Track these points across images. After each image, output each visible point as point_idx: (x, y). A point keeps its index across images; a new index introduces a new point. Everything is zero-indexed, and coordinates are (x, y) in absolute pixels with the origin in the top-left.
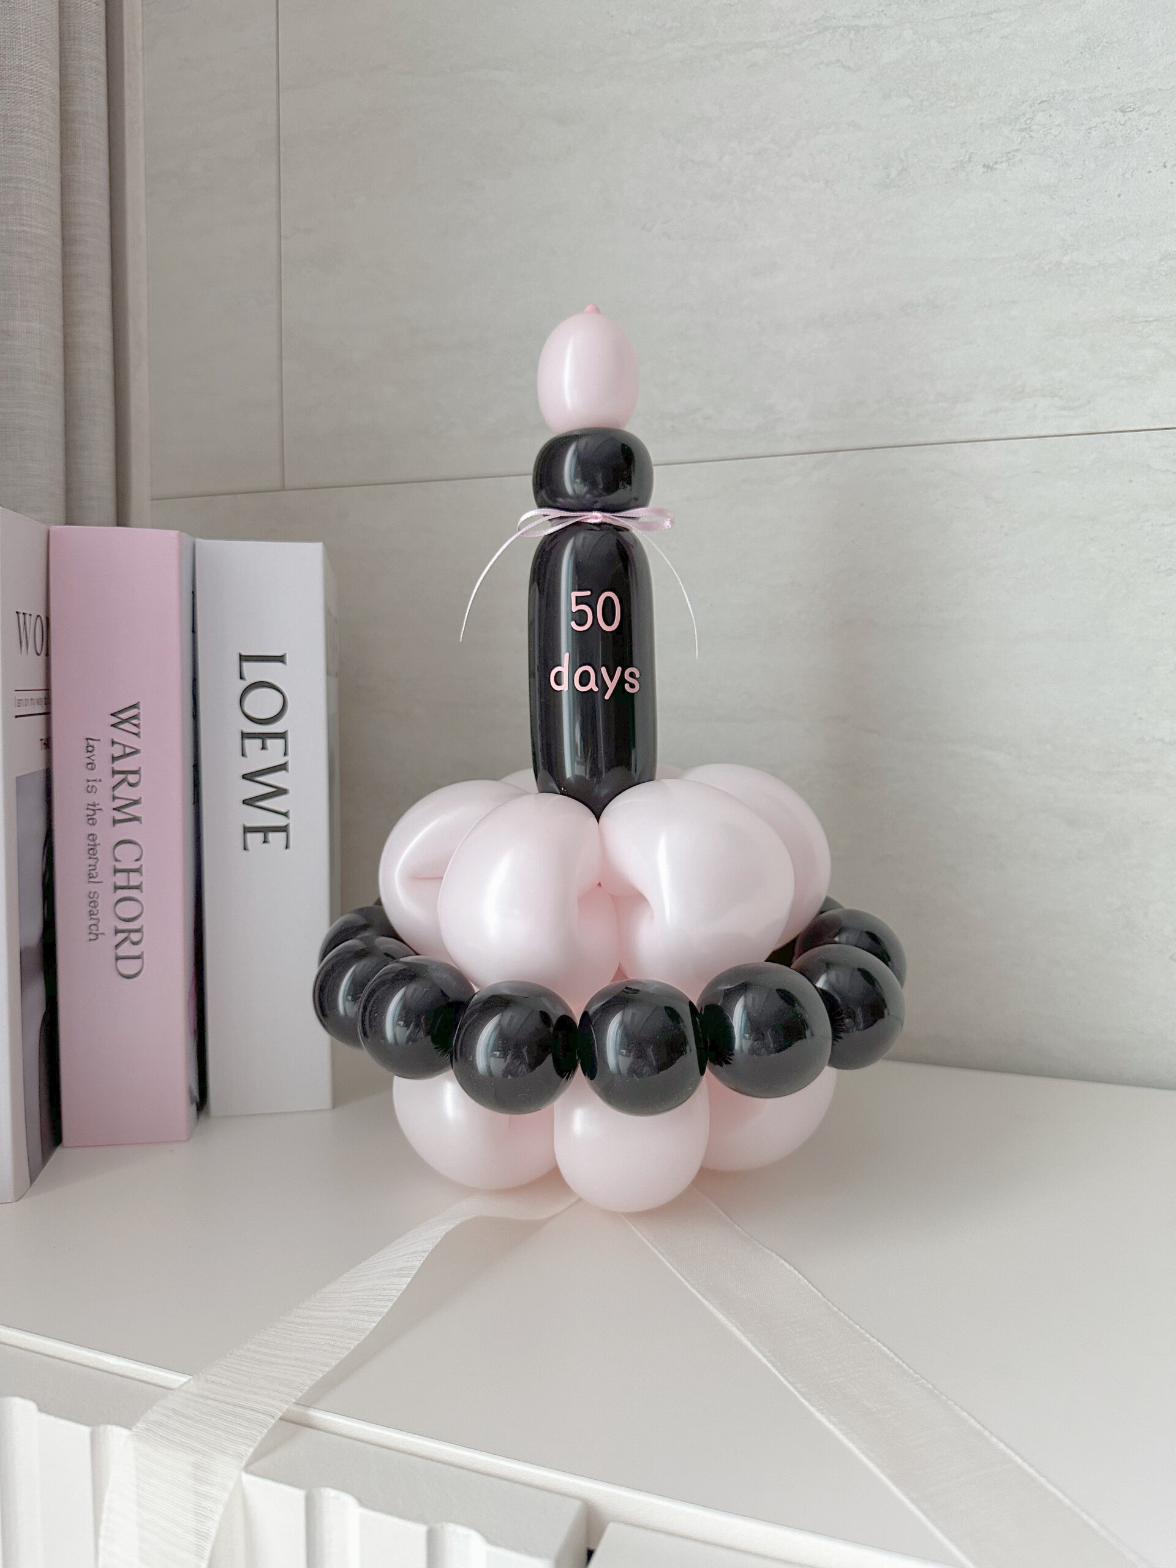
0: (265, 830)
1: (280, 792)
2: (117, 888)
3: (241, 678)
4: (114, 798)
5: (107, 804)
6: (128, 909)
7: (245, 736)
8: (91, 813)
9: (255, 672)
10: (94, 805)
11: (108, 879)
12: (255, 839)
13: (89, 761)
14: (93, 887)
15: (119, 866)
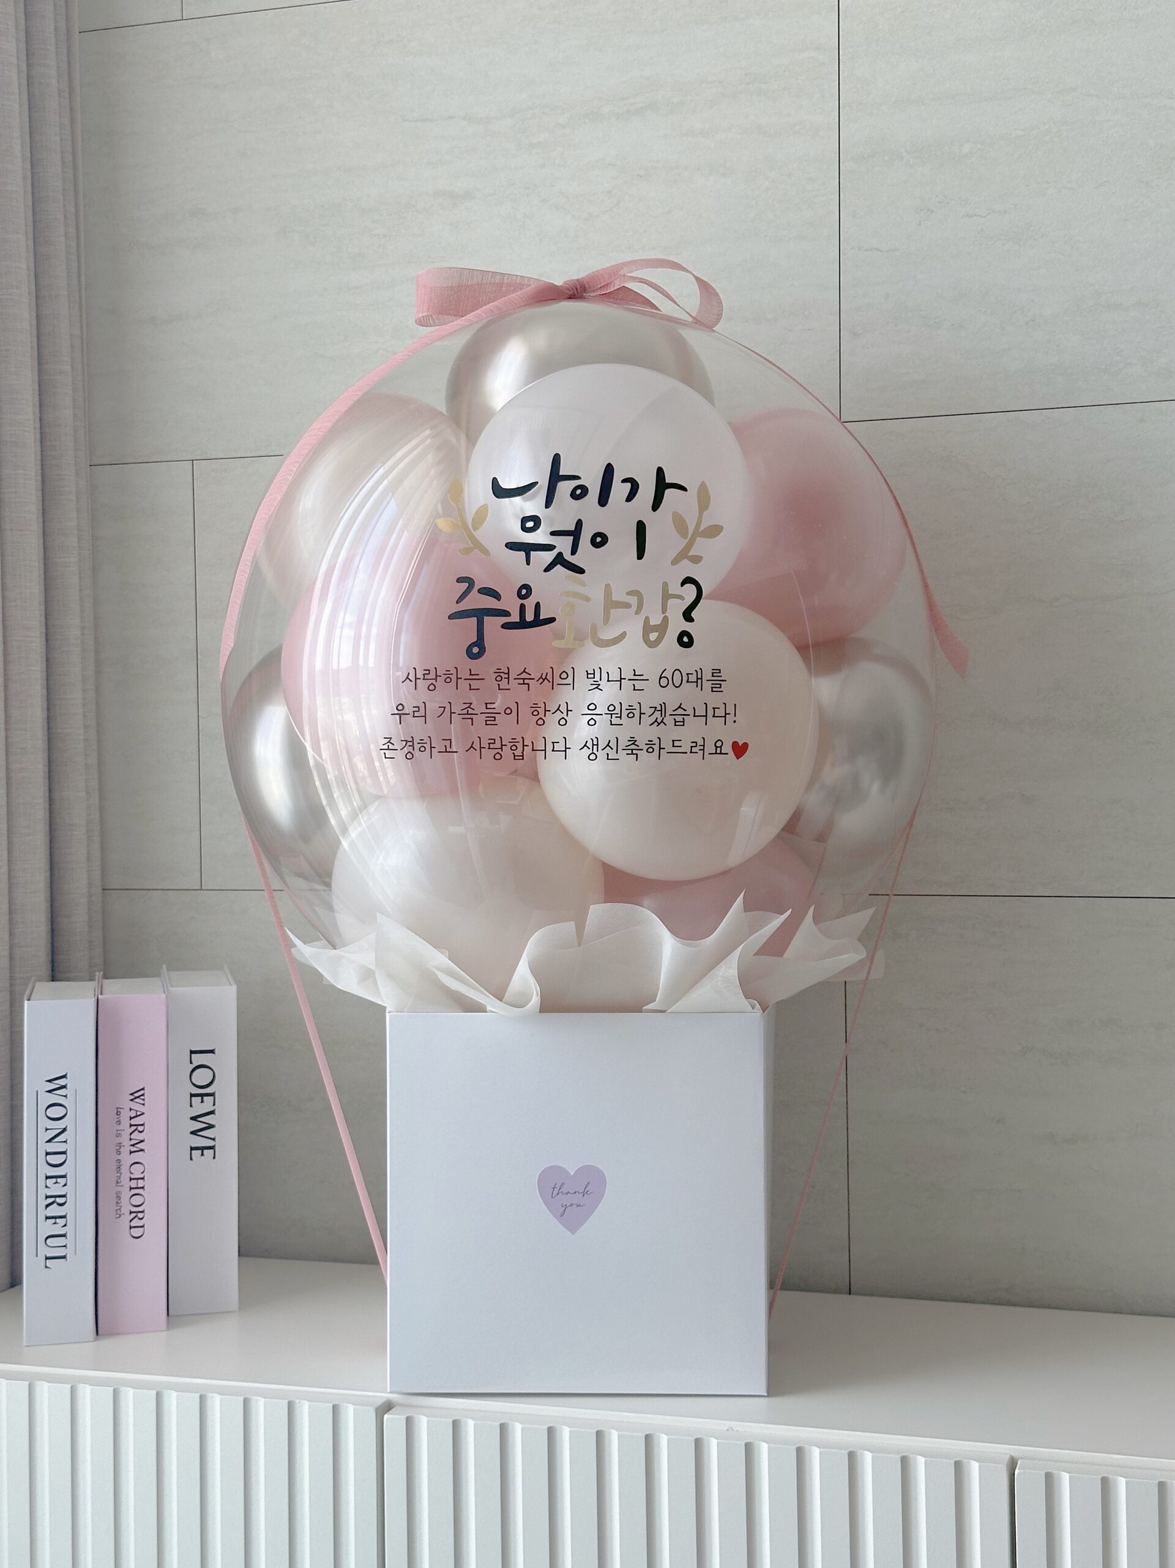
0: (202, 1149)
1: (211, 1127)
4: (131, 1139)
5: (127, 1144)
7: (191, 1094)
8: (118, 1148)
9: (198, 1059)
10: (120, 1144)
11: (126, 1183)
12: (196, 1152)
13: (118, 1120)
14: (120, 1189)
15: (132, 1177)
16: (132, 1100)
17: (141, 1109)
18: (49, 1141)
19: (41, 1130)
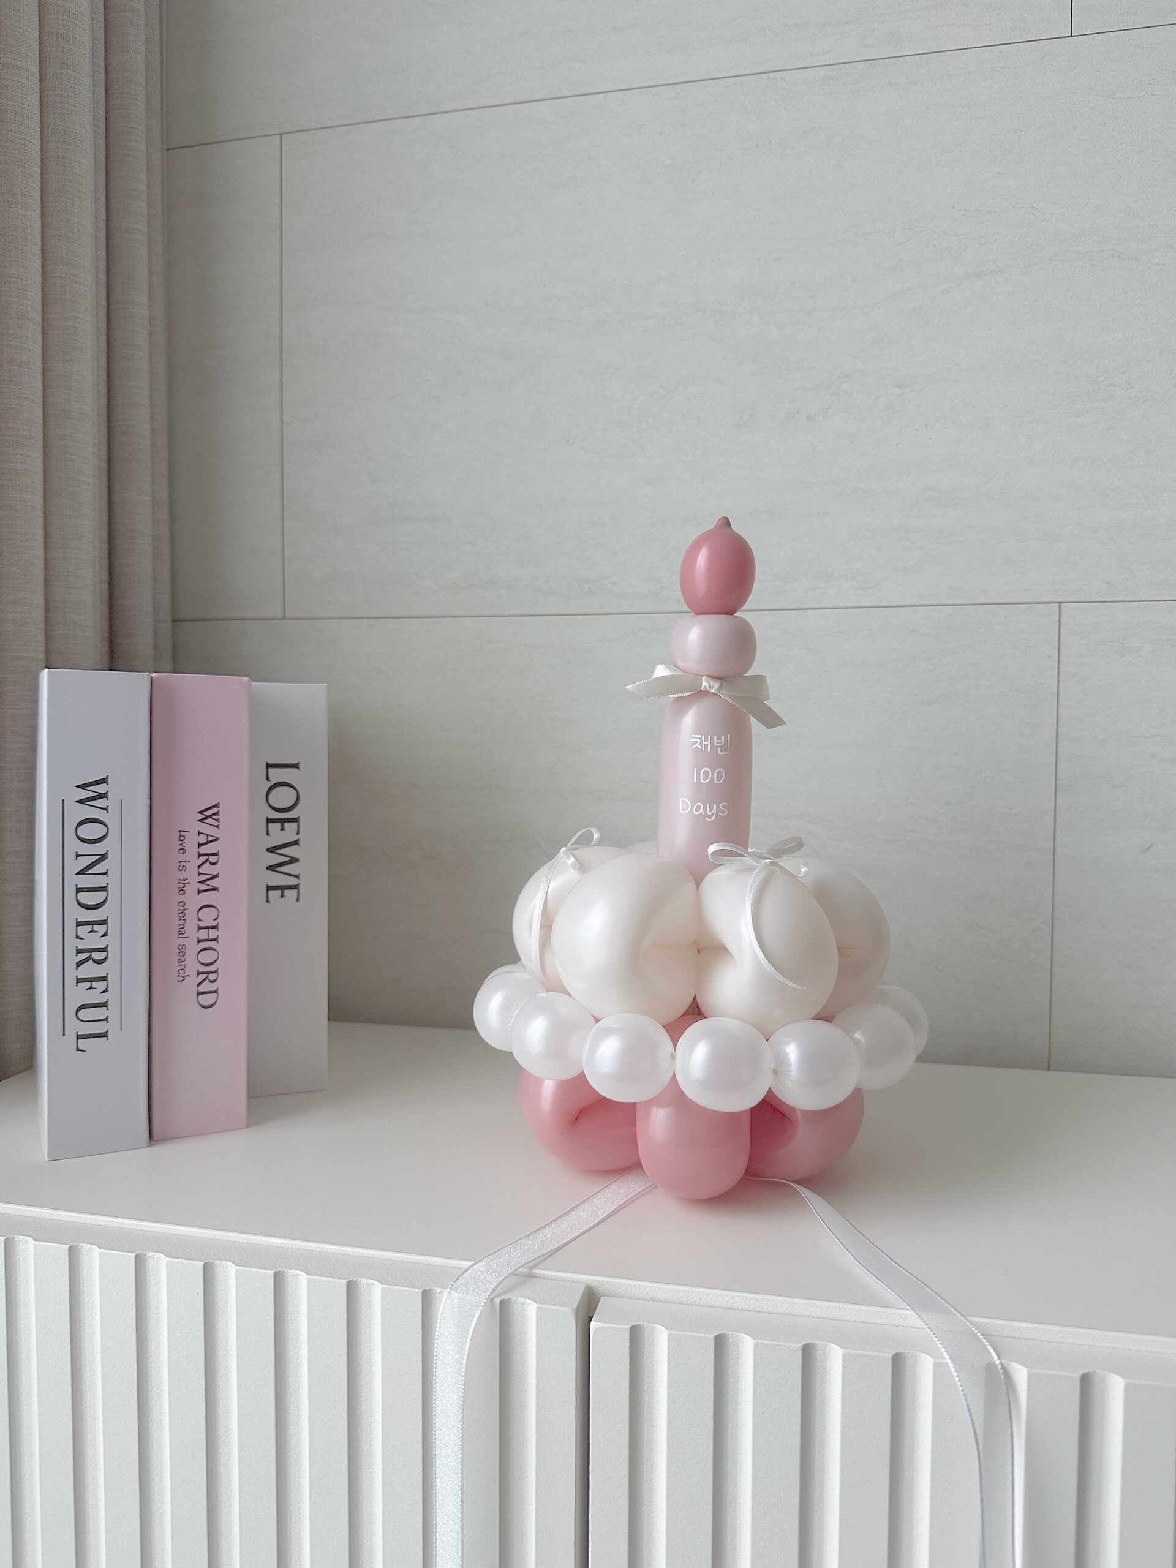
0: (283, 888)
1: (293, 860)
2: (199, 941)
3: (268, 779)
4: (199, 874)
5: (194, 880)
6: (207, 957)
7: (270, 821)
8: (182, 885)
9: (277, 775)
10: (185, 880)
11: (193, 934)
13: (181, 847)
14: (182, 941)
15: (202, 924)
16: (200, 821)
17: (213, 832)
18: (81, 872)
19: (69, 856)
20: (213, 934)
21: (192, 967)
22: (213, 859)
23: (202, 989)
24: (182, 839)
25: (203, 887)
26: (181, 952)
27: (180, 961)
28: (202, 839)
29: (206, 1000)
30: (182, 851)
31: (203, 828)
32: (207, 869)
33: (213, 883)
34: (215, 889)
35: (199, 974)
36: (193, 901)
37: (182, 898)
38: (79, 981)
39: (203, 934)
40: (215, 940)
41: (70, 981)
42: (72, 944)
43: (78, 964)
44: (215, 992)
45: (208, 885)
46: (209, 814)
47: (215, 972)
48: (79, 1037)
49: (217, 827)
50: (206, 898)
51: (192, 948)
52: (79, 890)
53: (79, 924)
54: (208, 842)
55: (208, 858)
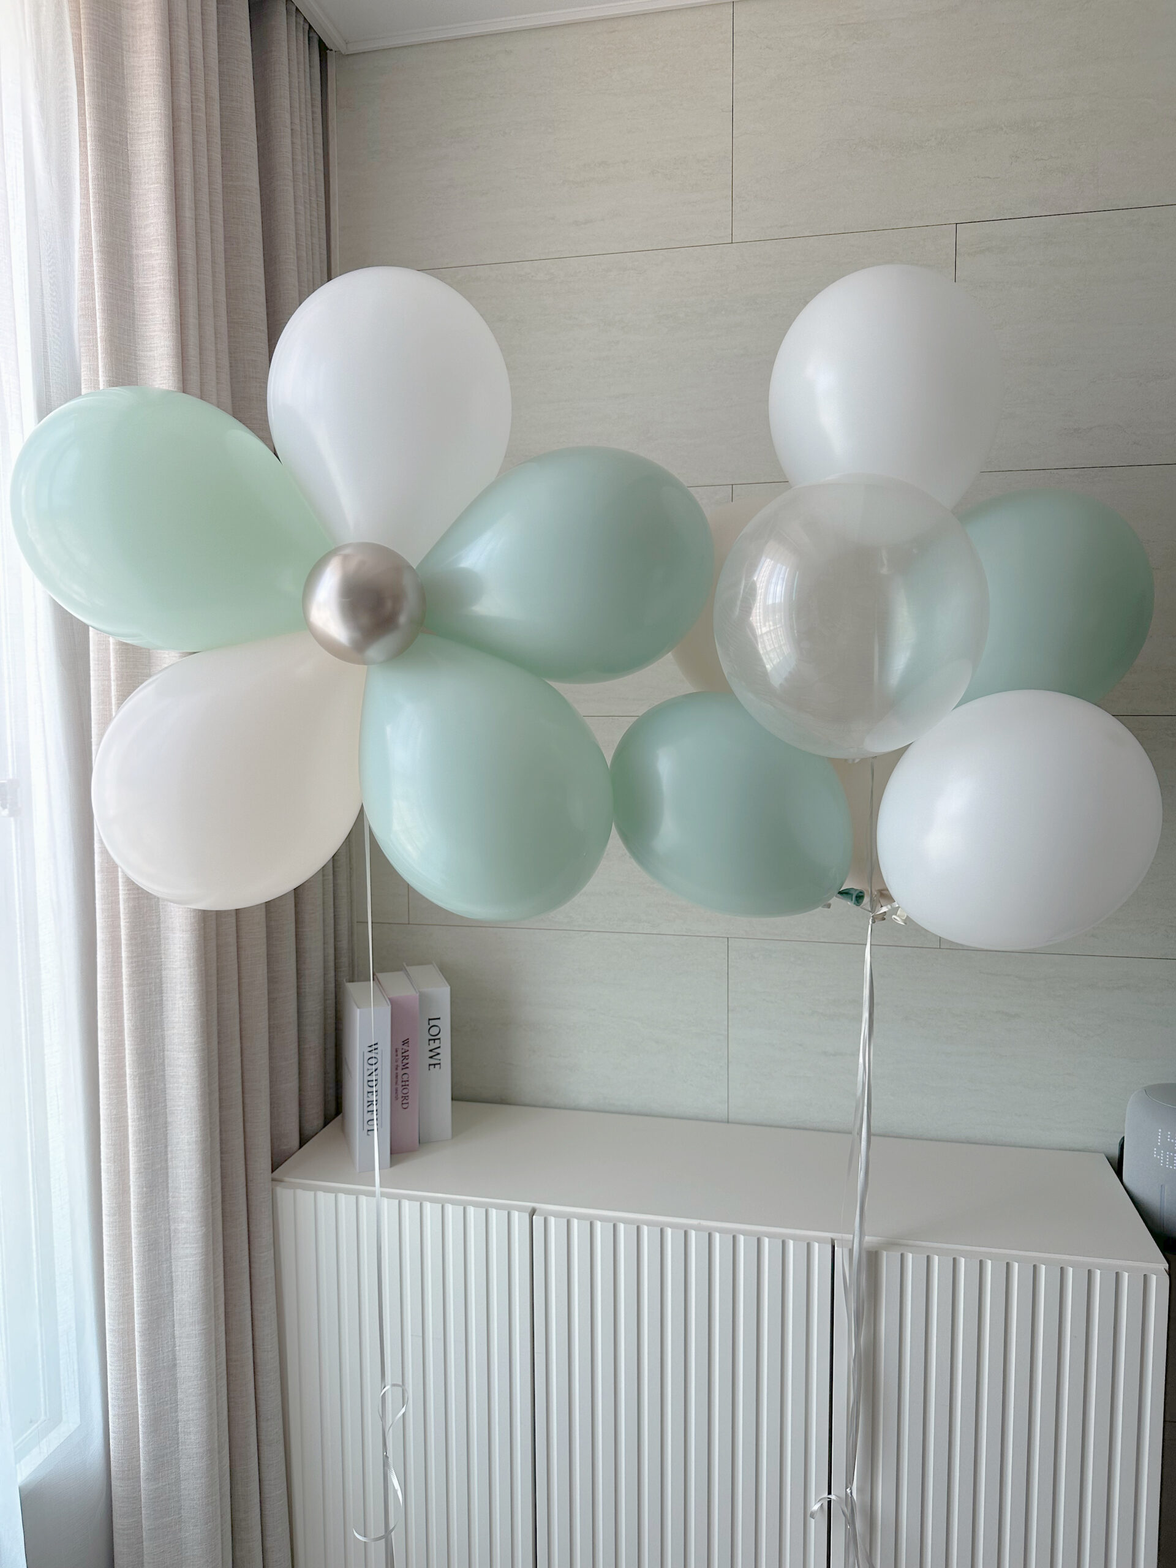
0: (435, 1065)
1: (438, 1054)
2: (403, 1086)
3: (429, 1024)
4: (402, 1064)
6: (405, 1091)
7: (430, 1040)
9: (432, 1023)
11: (400, 1085)
12: (432, 1067)
14: (397, 1086)
15: (403, 1080)
16: (403, 1045)
17: (407, 1048)
18: (370, 1075)
19: (366, 1070)
20: (407, 1083)
21: (400, 1095)
22: (407, 1058)
23: (404, 1102)
24: (396, 1051)
25: (404, 1067)
26: (397, 1090)
27: (396, 1093)
28: (403, 1051)
29: (405, 1106)
30: (397, 1055)
31: (404, 1047)
32: (405, 1061)
33: (407, 1066)
34: (408, 1068)
35: (402, 1097)
36: (401, 1073)
37: (397, 1071)
38: (368, 1112)
39: (404, 1083)
40: (408, 1085)
41: (366, 1111)
42: (366, 1100)
43: (368, 1106)
44: (408, 1103)
45: (405, 1067)
46: (406, 1042)
47: (407, 1096)
48: (368, 1131)
49: (408, 1046)
50: (405, 1071)
51: (400, 1089)
52: (369, 1081)
53: (368, 1092)
54: (405, 1052)
55: (405, 1057)
